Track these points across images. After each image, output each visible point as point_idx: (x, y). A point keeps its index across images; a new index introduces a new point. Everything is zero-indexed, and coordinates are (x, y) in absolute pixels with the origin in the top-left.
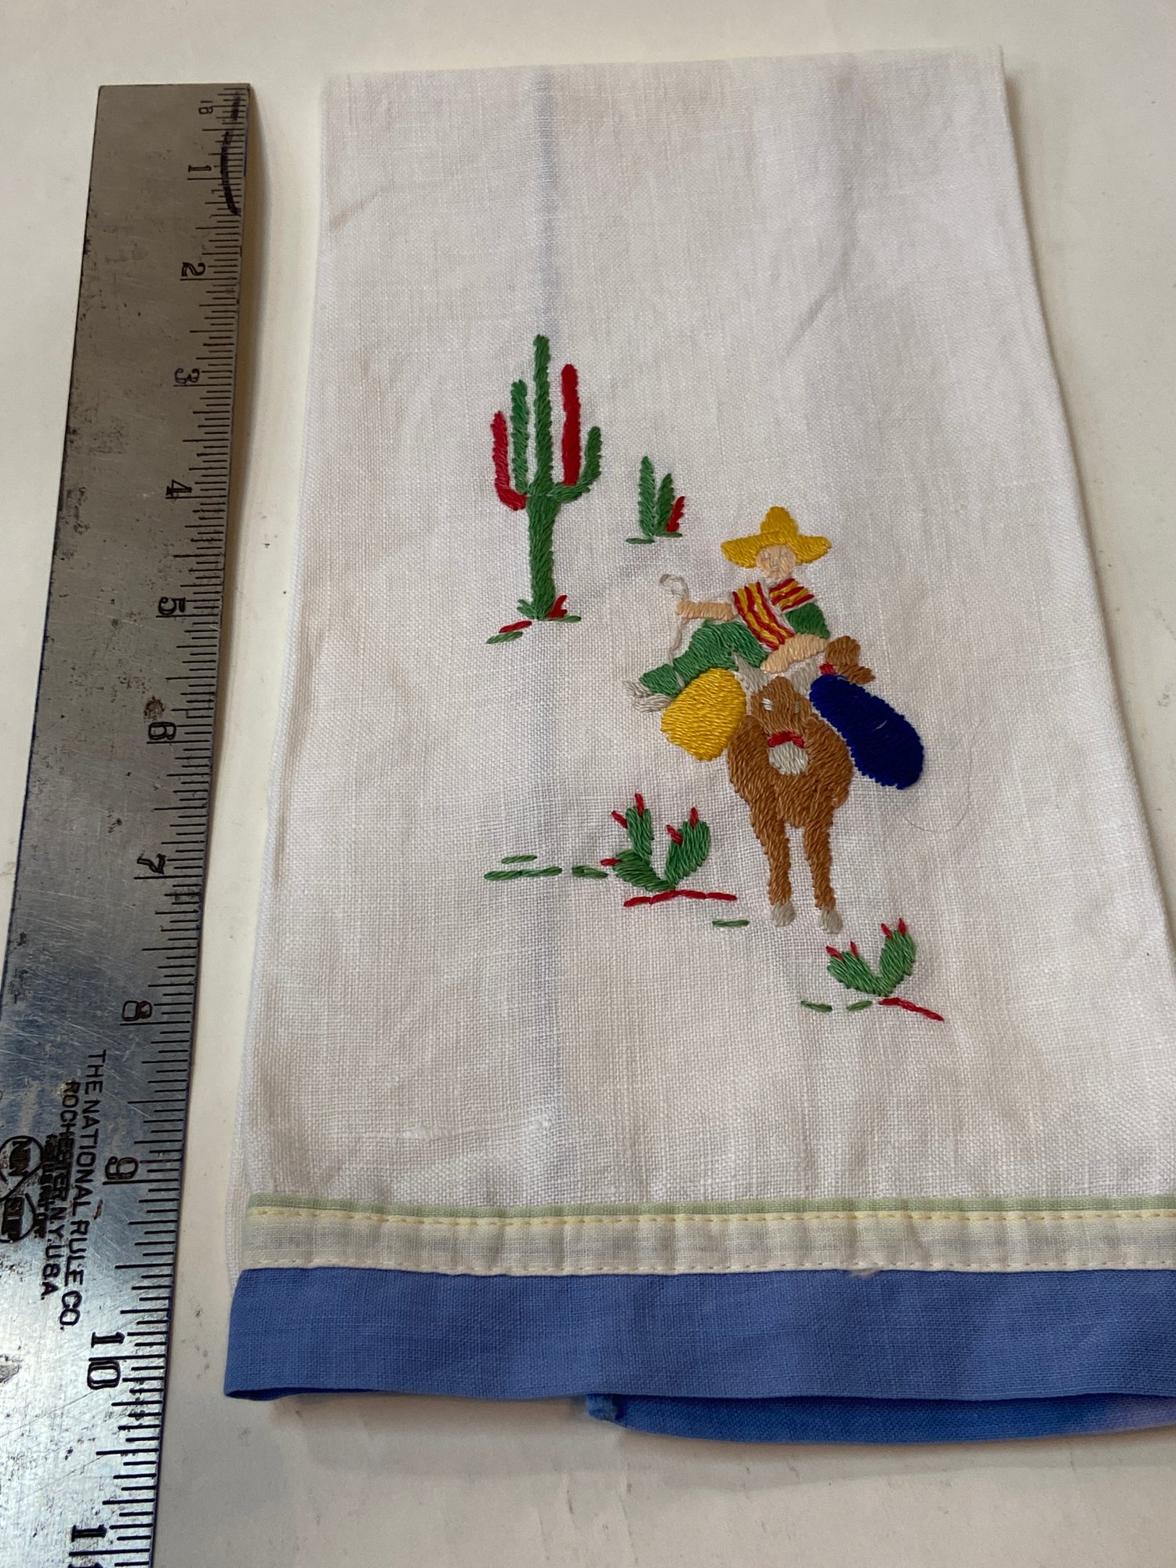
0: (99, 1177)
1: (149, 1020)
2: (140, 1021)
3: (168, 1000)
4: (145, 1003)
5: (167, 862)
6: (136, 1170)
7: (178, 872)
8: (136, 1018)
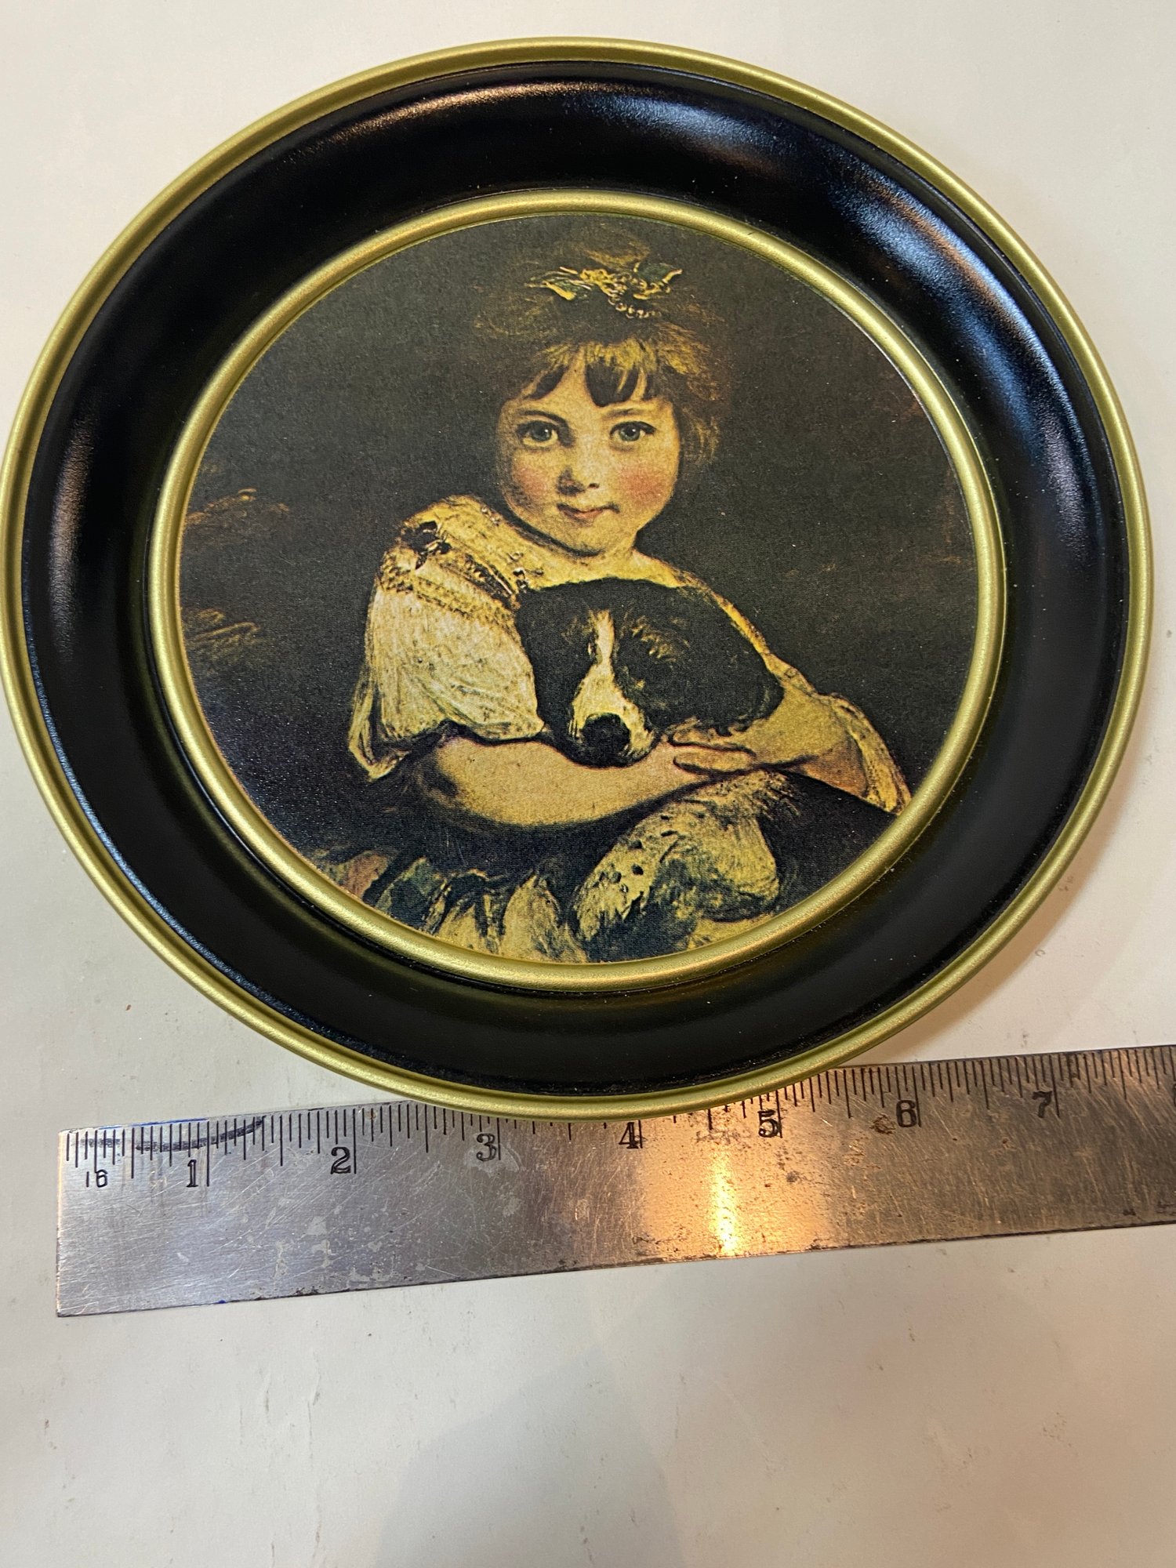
5: (1040, 1090)
7: (1049, 1078)
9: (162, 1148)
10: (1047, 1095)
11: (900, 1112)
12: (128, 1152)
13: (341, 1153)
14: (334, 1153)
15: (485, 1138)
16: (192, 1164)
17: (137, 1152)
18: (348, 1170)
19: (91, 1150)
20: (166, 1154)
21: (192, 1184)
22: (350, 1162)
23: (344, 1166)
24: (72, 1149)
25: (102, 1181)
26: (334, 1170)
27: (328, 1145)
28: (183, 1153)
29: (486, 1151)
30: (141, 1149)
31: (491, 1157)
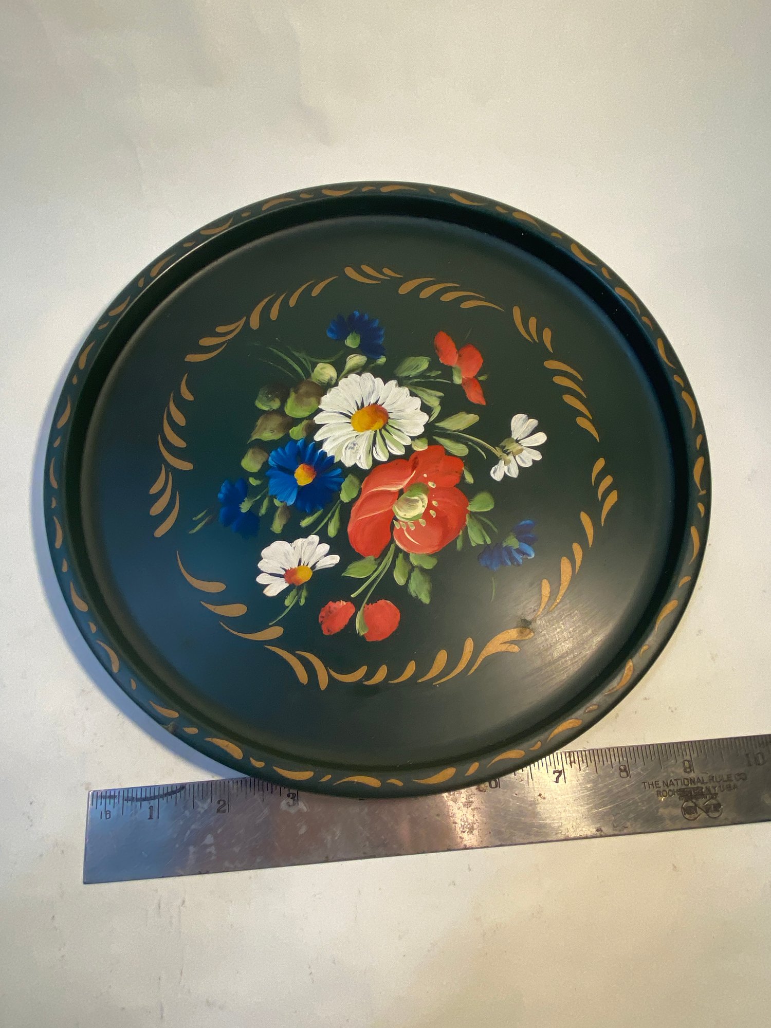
0: (692, 775)
1: (627, 766)
2: (627, 769)
3: (617, 759)
4: (620, 769)
5: (557, 769)
6: (686, 760)
7: (560, 763)
8: (627, 772)
9: (137, 800)
10: (560, 772)
12: (121, 802)
13: (222, 803)
14: (219, 802)
15: (291, 795)
16: (151, 808)
17: (125, 802)
19: (103, 801)
20: (139, 803)
21: (151, 818)
22: (226, 807)
23: (223, 809)
24: (95, 800)
25: (108, 816)
26: (218, 811)
27: (216, 798)
28: (147, 803)
29: (291, 802)
30: (127, 800)
31: (294, 805)
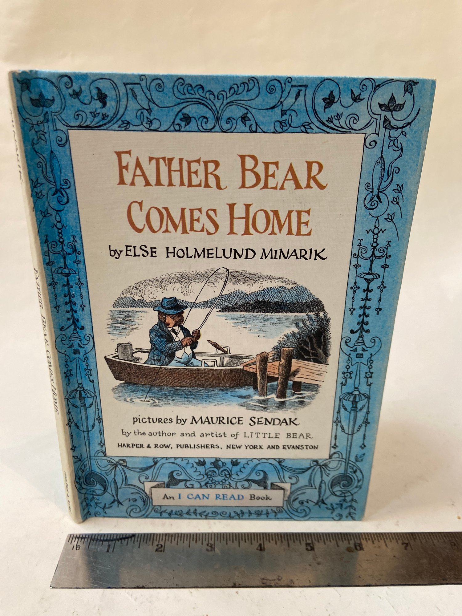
3: (448, 539)
9: (101, 540)
10: (407, 544)
11: (356, 546)
12: (89, 540)
13: (160, 546)
14: (157, 546)
15: (210, 545)
16: (109, 546)
17: (92, 541)
18: (161, 551)
19: (77, 540)
20: (101, 543)
21: (108, 551)
22: (163, 549)
23: (160, 550)
24: (71, 539)
25: (78, 548)
26: (157, 550)
27: (156, 543)
28: (107, 543)
29: (209, 548)
30: (93, 540)
31: (211, 550)
